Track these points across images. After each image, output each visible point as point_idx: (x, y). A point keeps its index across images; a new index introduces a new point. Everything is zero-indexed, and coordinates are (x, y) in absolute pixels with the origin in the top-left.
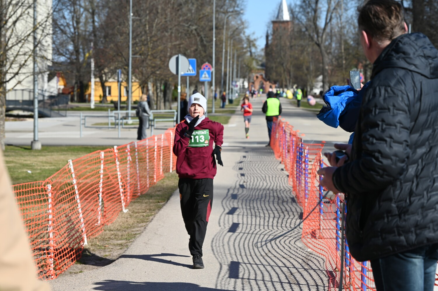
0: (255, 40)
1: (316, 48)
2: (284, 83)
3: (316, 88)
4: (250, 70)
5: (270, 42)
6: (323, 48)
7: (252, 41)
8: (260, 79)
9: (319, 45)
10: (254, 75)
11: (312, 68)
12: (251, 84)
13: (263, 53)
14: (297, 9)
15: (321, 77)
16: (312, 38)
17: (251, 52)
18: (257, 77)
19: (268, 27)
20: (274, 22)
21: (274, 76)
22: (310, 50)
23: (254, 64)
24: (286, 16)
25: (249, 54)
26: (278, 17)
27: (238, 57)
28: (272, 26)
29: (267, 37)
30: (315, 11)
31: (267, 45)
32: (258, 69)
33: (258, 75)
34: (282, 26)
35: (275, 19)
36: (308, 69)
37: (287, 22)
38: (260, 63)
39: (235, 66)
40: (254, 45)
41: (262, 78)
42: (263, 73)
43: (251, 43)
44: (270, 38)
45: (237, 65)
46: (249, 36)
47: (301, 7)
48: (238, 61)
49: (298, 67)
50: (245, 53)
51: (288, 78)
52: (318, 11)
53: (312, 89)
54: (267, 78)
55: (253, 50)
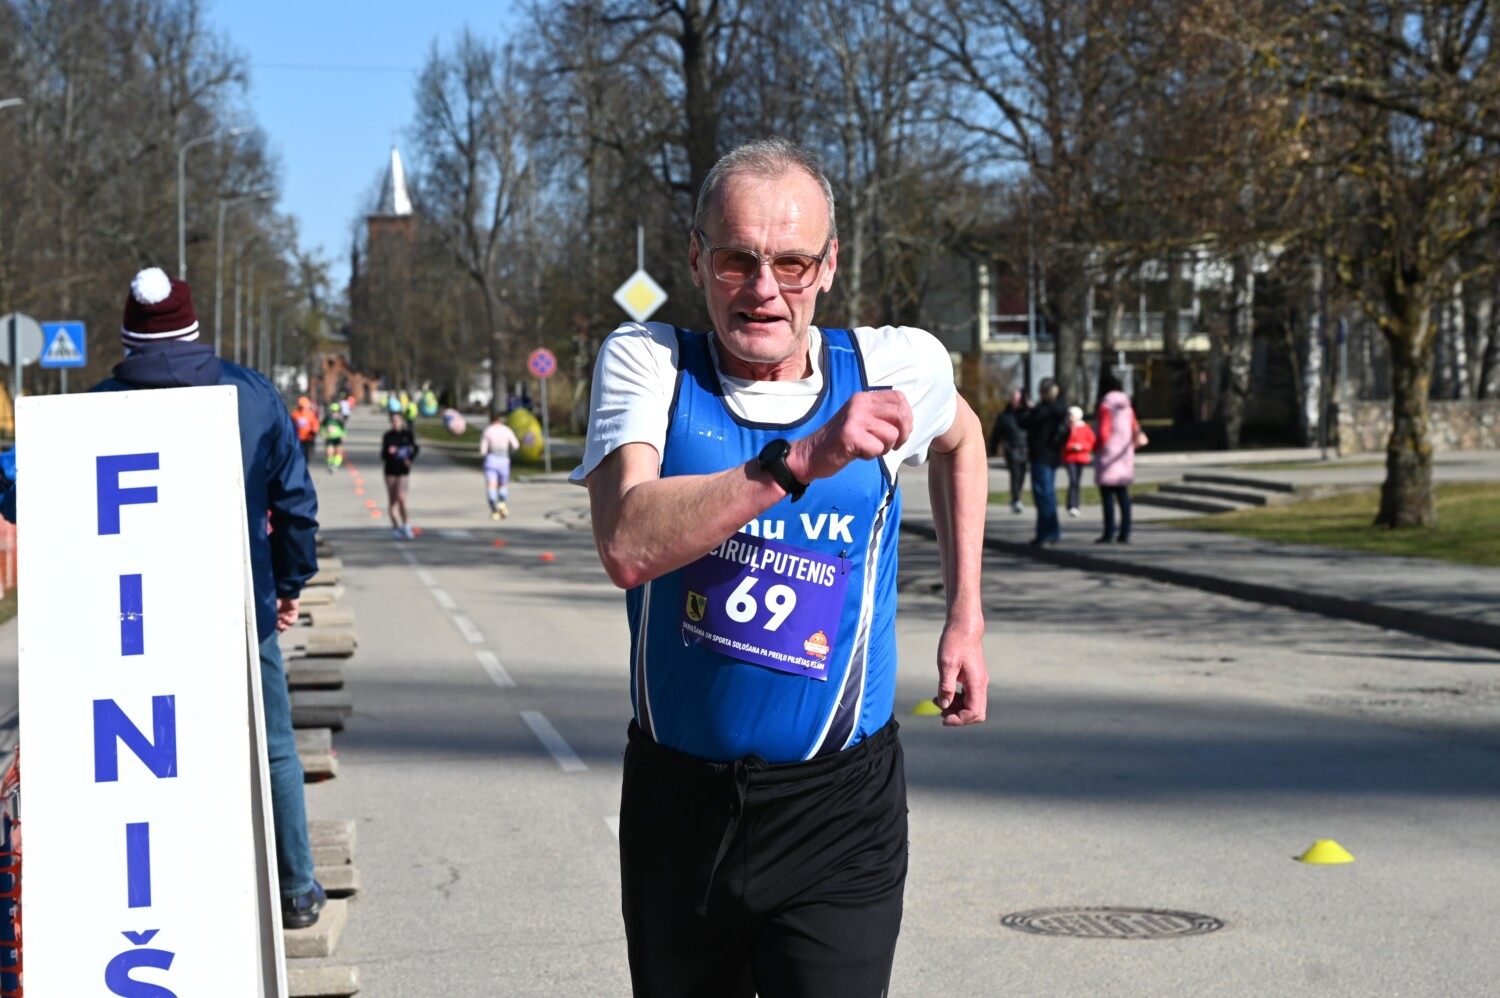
0: (324, 266)
1: (474, 285)
2: (399, 378)
3: (479, 388)
4: (313, 344)
5: (362, 272)
6: (490, 288)
7: (317, 270)
8: (338, 367)
9: (478, 277)
10: (323, 357)
11: (466, 336)
12: (314, 381)
13: (346, 303)
14: (423, 185)
15: (487, 364)
16: (461, 262)
17: (313, 297)
18: (331, 363)
19: (356, 232)
20: (371, 220)
21: (372, 359)
22: (458, 291)
23: (323, 329)
24: (402, 205)
25: (307, 302)
26: (382, 204)
27: (276, 310)
28: (365, 230)
29: (355, 258)
30: (469, 191)
31: (355, 279)
32: (334, 343)
33: (333, 357)
34: (393, 228)
35: (372, 212)
36: (455, 339)
37: (405, 218)
38: (339, 326)
39: (264, 335)
40: (323, 280)
41: (345, 365)
42: (346, 353)
43: (312, 273)
44: (363, 259)
45: (273, 334)
46: (307, 257)
47: (431, 179)
48: (273, 321)
49: (432, 336)
50: (297, 299)
51: (407, 363)
52: (478, 190)
53: (466, 393)
54: (356, 366)
55: (320, 291)
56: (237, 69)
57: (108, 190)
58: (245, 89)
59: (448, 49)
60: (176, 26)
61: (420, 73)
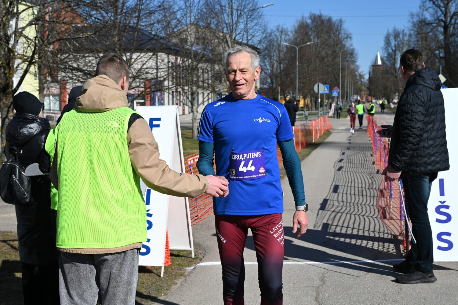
0: (364, 75)
1: (395, 78)
2: (378, 97)
3: (395, 99)
4: (361, 90)
5: (371, 76)
6: (398, 79)
8: (366, 95)
9: (396, 77)
10: (363, 93)
11: (393, 89)
13: (368, 82)
14: (385, 59)
15: (397, 94)
16: (392, 74)
17: (361, 81)
18: (364, 94)
19: (370, 68)
20: (373, 66)
21: (373, 93)
22: (392, 79)
23: (363, 88)
24: (380, 62)
26: (375, 63)
27: (355, 84)
28: (372, 67)
29: (370, 73)
30: (394, 59)
31: (370, 77)
32: (365, 90)
33: (365, 93)
34: (378, 67)
35: (373, 64)
36: (391, 89)
37: (380, 65)
38: (366, 87)
39: (353, 89)
40: (363, 78)
42: (368, 92)
43: (361, 76)
44: (371, 74)
45: (354, 88)
46: (360, 73)
47: (387, 57)
48: (354, 86)
49: (386, 88)
50: (358, 82)
51: (380, 94)
52: (396, 60)
54: (370, 95)
55: (362, 80)
56: (350, 36)
57: (326, 60)
58: (351, 40)
59: (391, 31)
60: (337, 28)
61: (385, 36)
